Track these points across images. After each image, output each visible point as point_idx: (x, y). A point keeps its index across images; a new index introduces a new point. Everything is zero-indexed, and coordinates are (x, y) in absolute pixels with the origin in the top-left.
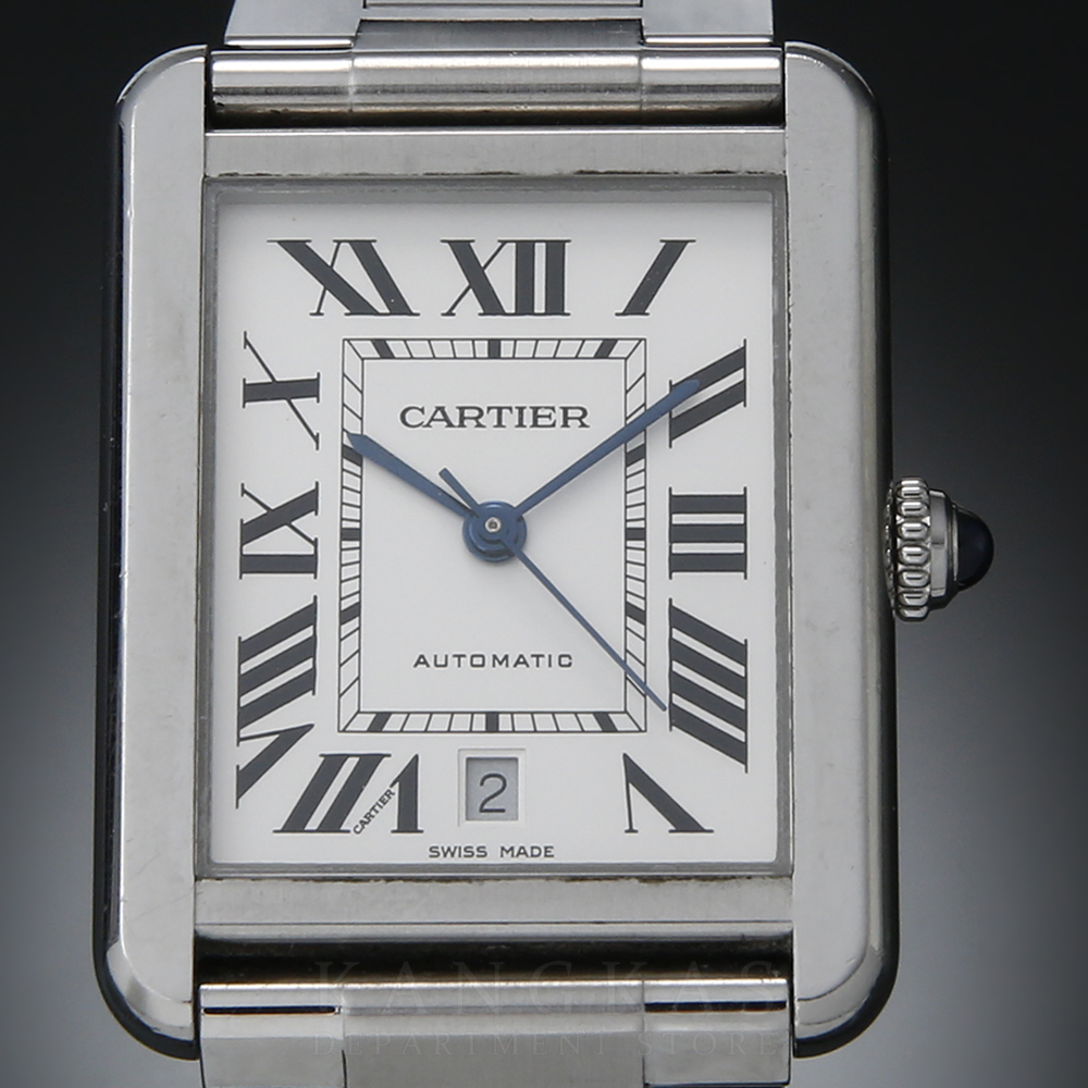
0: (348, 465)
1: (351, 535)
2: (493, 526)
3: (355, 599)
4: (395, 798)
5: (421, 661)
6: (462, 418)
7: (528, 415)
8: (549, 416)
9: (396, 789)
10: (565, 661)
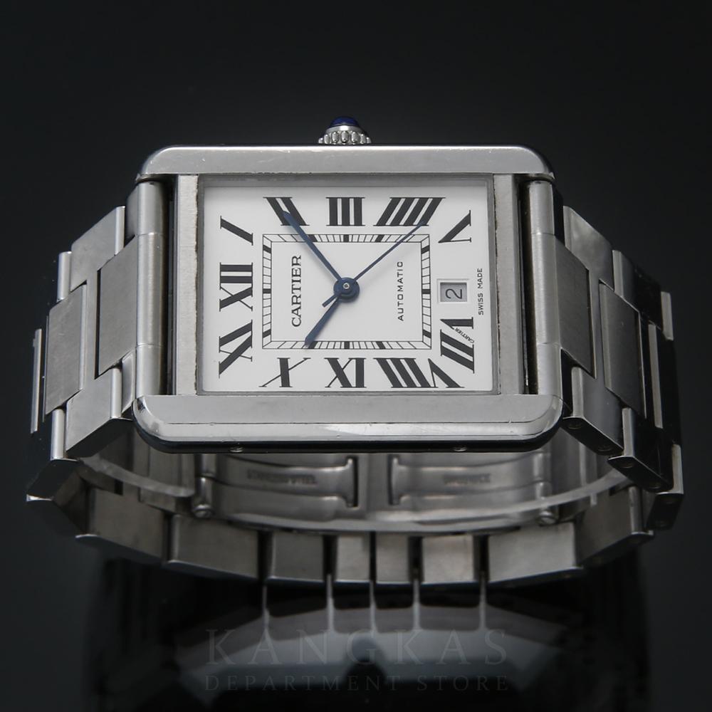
0: (317, 346)
1: (347, 345)
2: (347, 286)
3: (375, 343)
4: (459, 328)
5: (401, 318)
6: (297, 303)
7: (295, 278)
8: (296, 271)
9: (455, 328)
10: (400, 265)
